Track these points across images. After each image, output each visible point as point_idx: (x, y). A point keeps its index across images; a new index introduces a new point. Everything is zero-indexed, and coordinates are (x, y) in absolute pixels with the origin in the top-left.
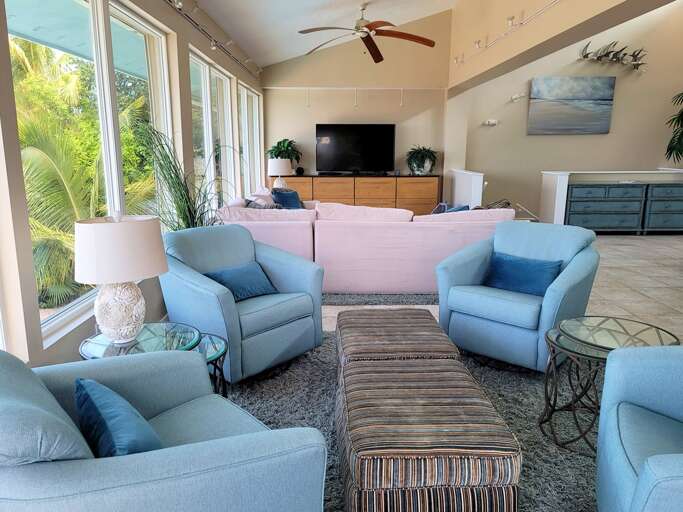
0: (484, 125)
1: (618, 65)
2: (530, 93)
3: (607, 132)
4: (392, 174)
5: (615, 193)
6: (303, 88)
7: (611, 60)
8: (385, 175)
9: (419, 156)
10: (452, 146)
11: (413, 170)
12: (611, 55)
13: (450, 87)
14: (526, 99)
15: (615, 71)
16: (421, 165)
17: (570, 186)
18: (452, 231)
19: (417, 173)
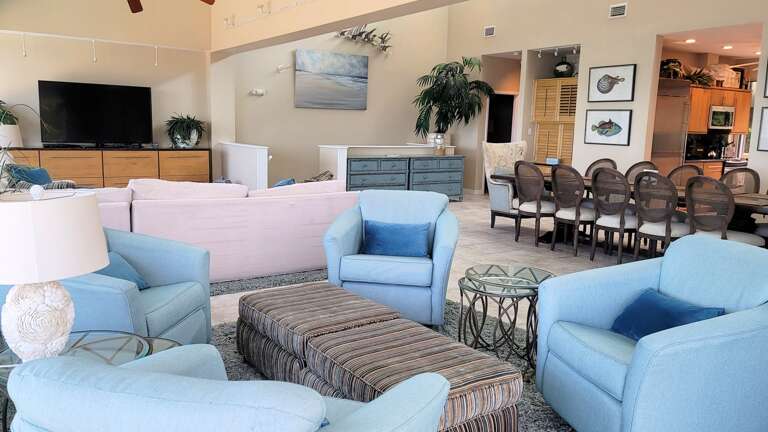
0: (251, 94)
1: (370, 45)
2: (295, 64)
3: (365, 109)
4: (149, 146)
5: (386, 166)
6: (18, 33)
7: (363, 40)
8: (140, 148)
9: (183, 126)
10: (220, 115)
11: (175, 143)
12: (364, 36)
13: (212, 51)
14: (292, 70)
15: (367, 50)
16: (186, 137)
17: (349, 160)
18: (292, 205)
19: (182, 146)
